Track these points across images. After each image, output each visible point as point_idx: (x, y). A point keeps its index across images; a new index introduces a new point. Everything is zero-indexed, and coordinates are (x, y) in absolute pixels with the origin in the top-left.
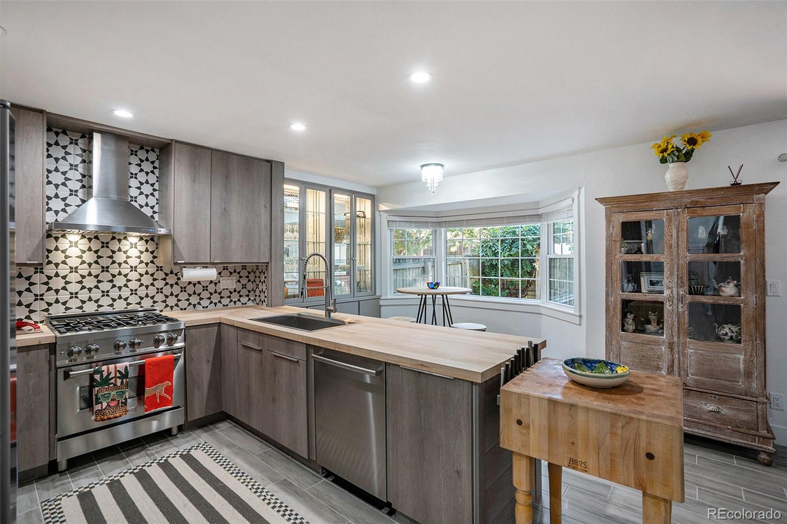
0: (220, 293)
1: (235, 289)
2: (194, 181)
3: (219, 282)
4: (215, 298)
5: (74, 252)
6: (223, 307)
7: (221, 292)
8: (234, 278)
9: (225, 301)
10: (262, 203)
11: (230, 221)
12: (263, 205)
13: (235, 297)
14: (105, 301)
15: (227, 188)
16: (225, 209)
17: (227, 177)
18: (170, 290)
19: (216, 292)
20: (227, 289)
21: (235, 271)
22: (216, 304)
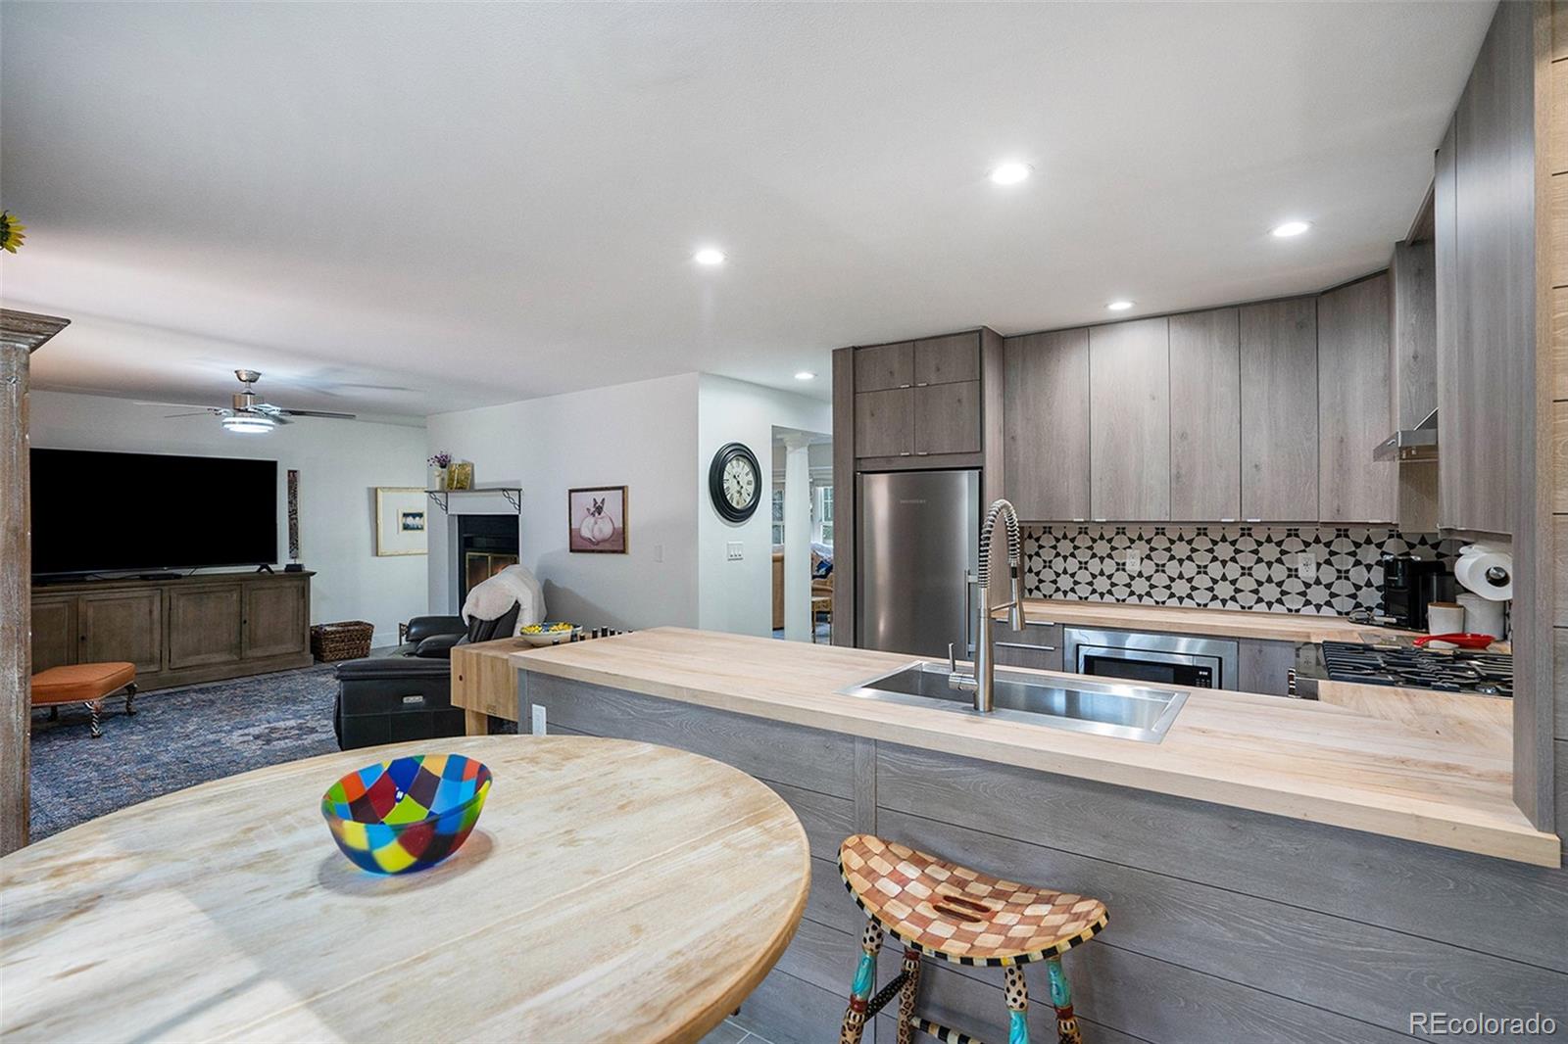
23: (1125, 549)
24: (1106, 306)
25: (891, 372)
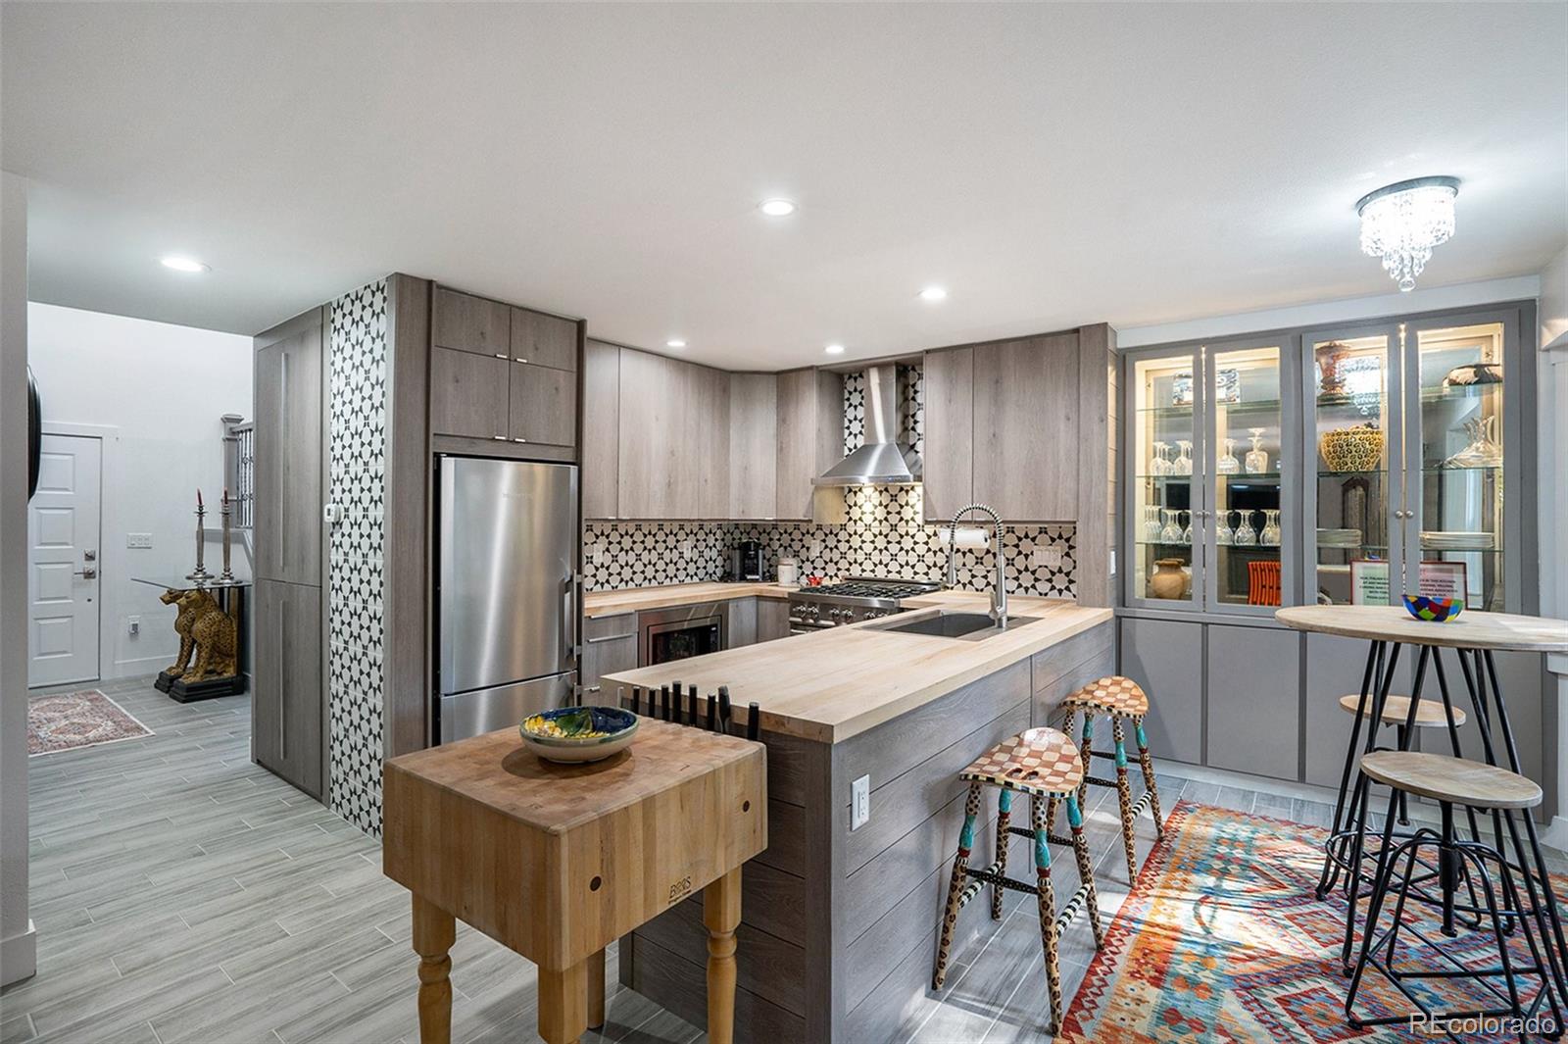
0: (1033, 573)
1: (1060, 568)
2: (950, 402)
3: (1032, 553)
4: (1026, 579)
5: (868, 507)
6: (1038, 595)
7: (1035, 571)
8: (1059, 548)
9: (1044, 587)
10: (1062, 414)
11: (1002, 453)
12: (1063, 417)
13: (1060, 581)
14: (894, 567)
15: (997, 400)
16: (994, 435)
17: (997, 382)
18: (962, 560)
19: (1026, 569)
20: (1046, 567)
21: (1060, 537)
22: (1027, 589)
23: (592, 544)
24: (665, 343)
25: (482, 334)
